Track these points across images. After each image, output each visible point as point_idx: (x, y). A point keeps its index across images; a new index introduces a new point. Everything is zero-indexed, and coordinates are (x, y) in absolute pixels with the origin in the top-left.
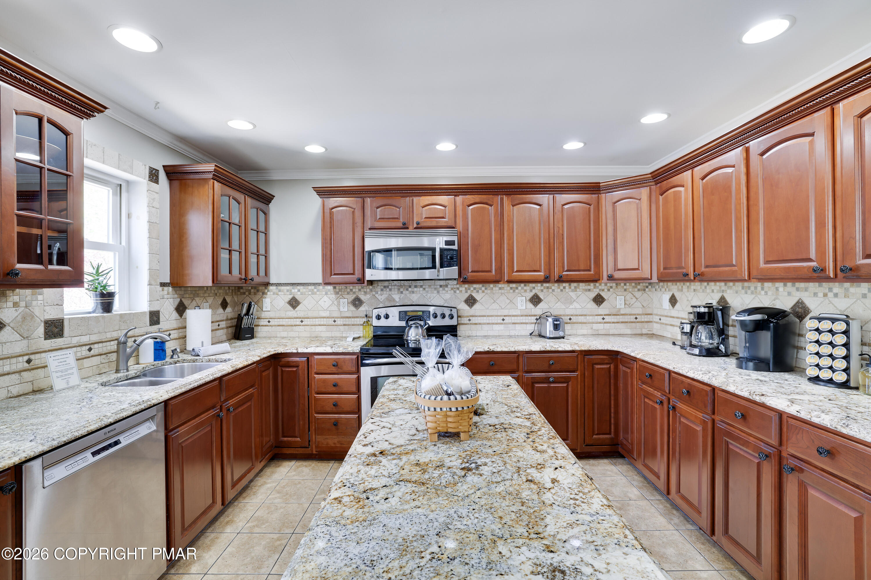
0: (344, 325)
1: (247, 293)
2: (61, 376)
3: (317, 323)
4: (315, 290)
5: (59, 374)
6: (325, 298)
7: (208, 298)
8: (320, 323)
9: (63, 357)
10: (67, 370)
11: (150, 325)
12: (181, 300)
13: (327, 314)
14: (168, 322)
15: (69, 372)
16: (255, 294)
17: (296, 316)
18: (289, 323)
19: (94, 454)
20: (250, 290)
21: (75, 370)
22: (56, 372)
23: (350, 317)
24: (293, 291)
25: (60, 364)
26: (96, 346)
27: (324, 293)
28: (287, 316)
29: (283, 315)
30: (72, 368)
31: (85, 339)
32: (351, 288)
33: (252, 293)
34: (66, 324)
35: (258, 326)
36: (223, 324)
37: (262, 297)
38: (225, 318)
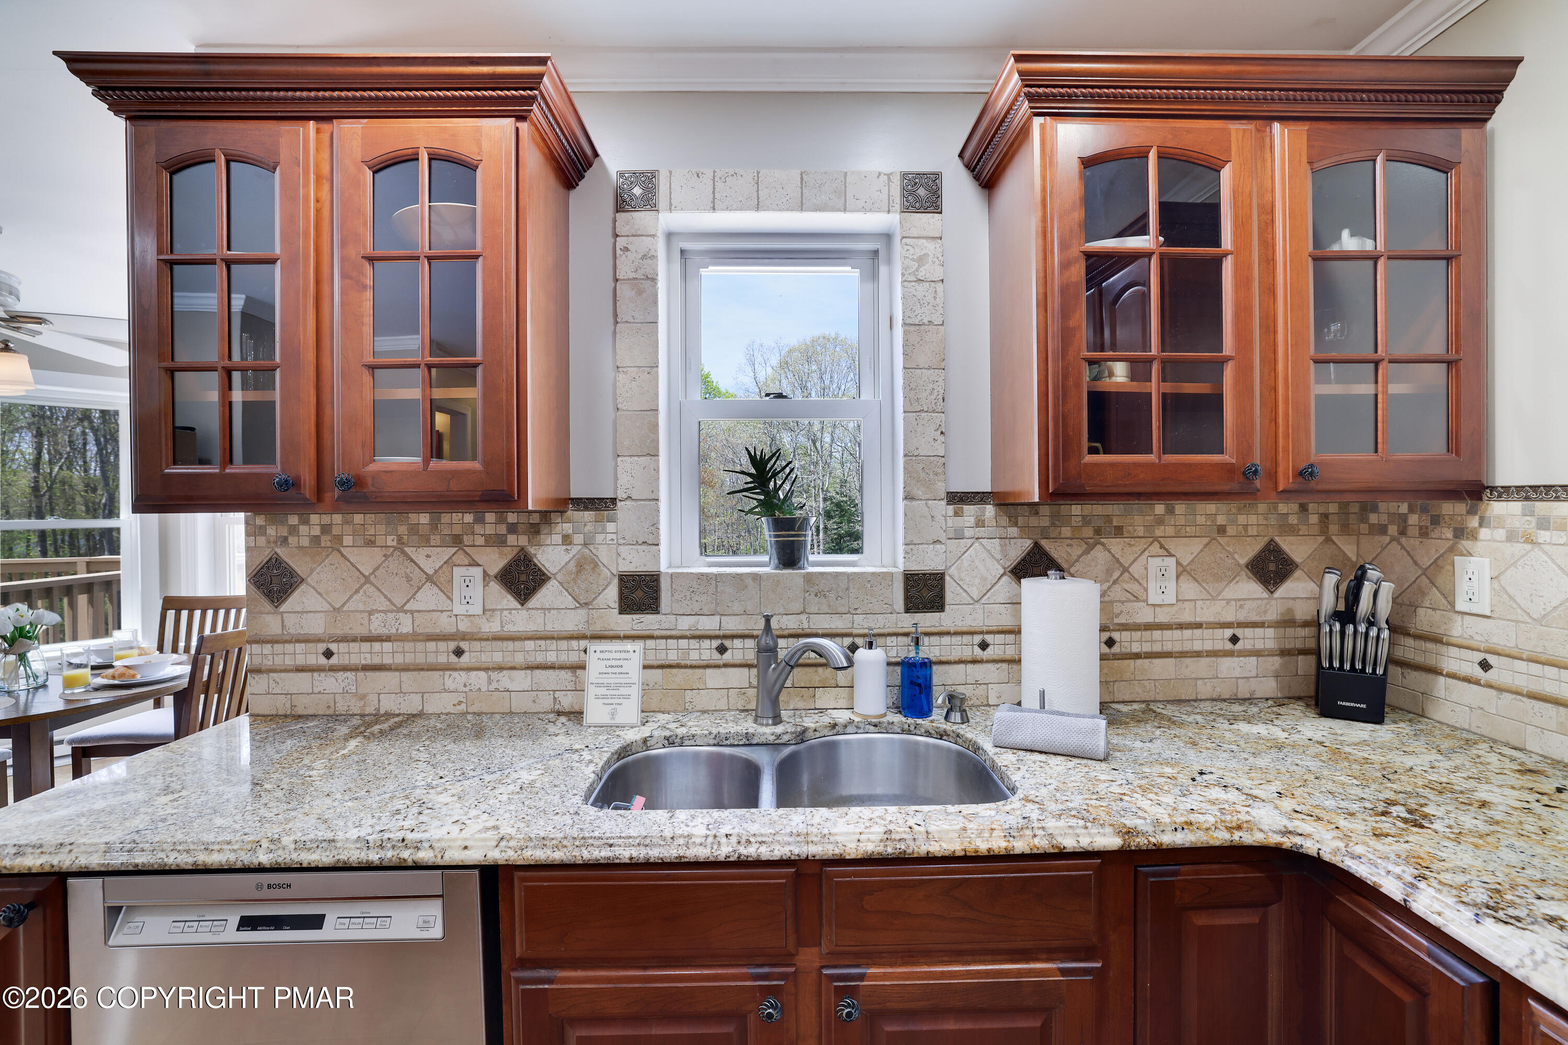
1: (1393, 530)
2: (605, 697)
5: (603, 691)
7: (1171, 545)
9: (618, 656)
10: (618, 686)
11: (907, 610)
12: (1036, 545)
14: (977, 606)
15: (623, 691)
16: (1424, 533)
20: (1403, 518)
21: (635, 692)
22: (598, 685)
25: (610, 670)
26: (737, 643)
30: (629, 685)
31: (709, 624)
33: (1413, 531)
34: (664, 585)
35: (1435, 671)
36: (1267, 639)
37: (1452, 550)
38: (1272, 615)
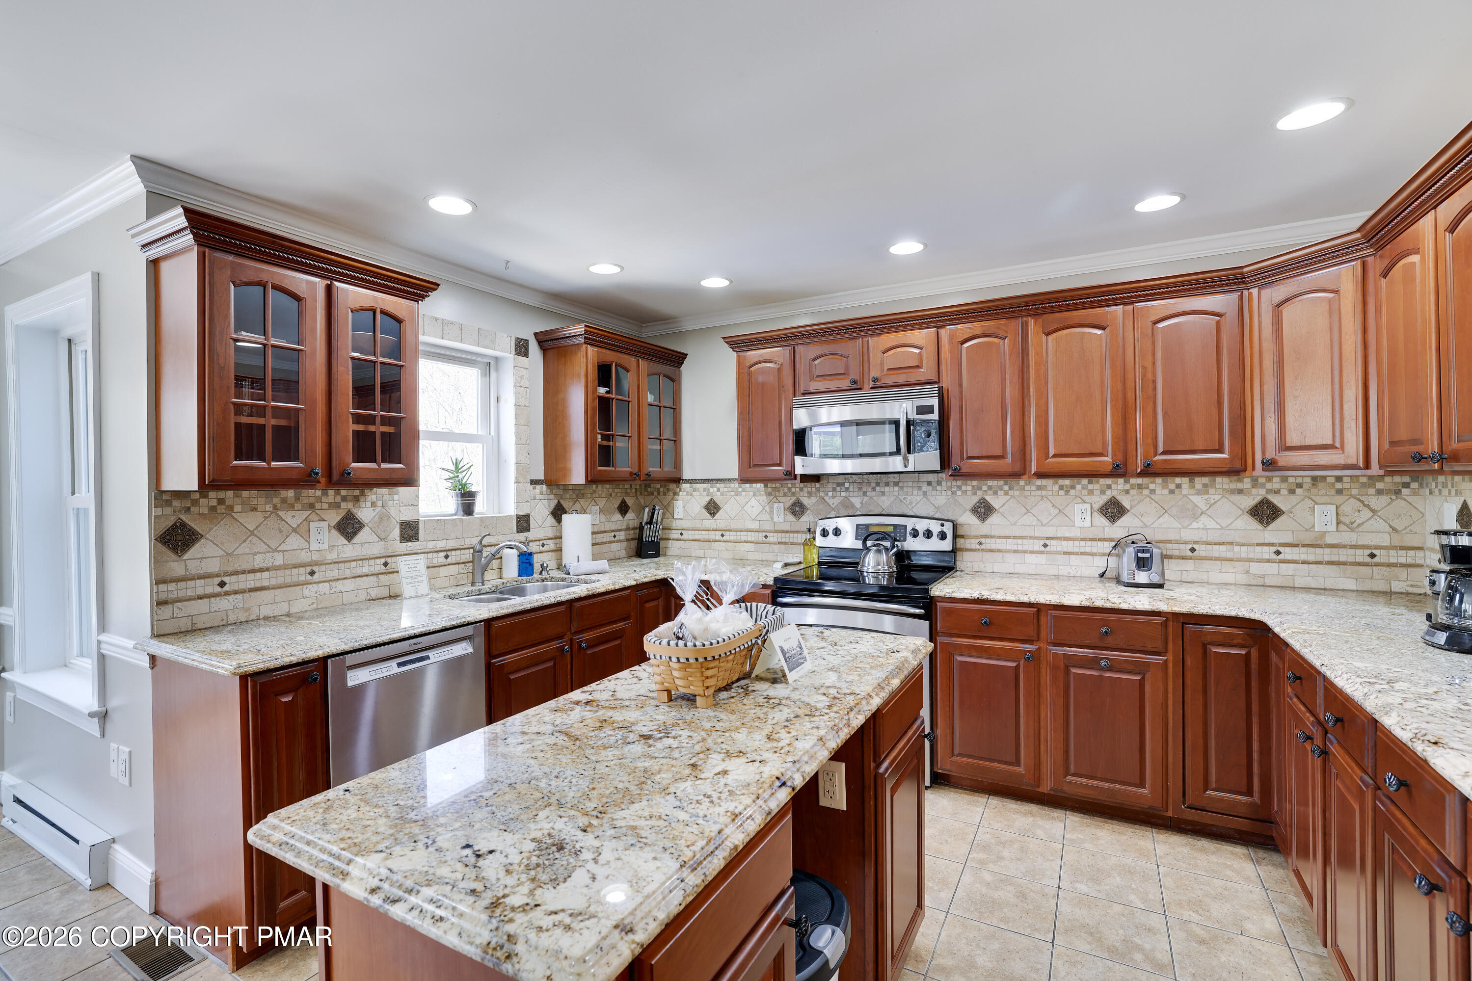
0: (780, 543)
1: (655, 493)
2: (411, 583)
3: (742, 539)
4: (740, 489)
5: (409, 580)
6: (754, 502)
7: (597, 500)
8: (746, 539)
9: (413, 562)
10: (417, 577)
11: (518, 532)
12: (559, 502)
13: (754, 525)
14: (541, 529)
15: (419, 579)
16: (665, 494)
17: (715, 527)
18: (707, 538)
19: (400, 665)
20: (659, 489)
21: (425, 578)
22: (407, 578)
23: (787, 532)
24: (711, 490)
25: (411, 570)
26: (453, 553)
27: (751, 494)
28: (703, 527)
29: (699, 526)
30: (422, 576)
31: (443, 545)
32: (789, 486)
33: (661, 494)
34: (421, 526)
35: (668, 539)
36: (621, 535)
37: (672, 499)
38: (624, 527)
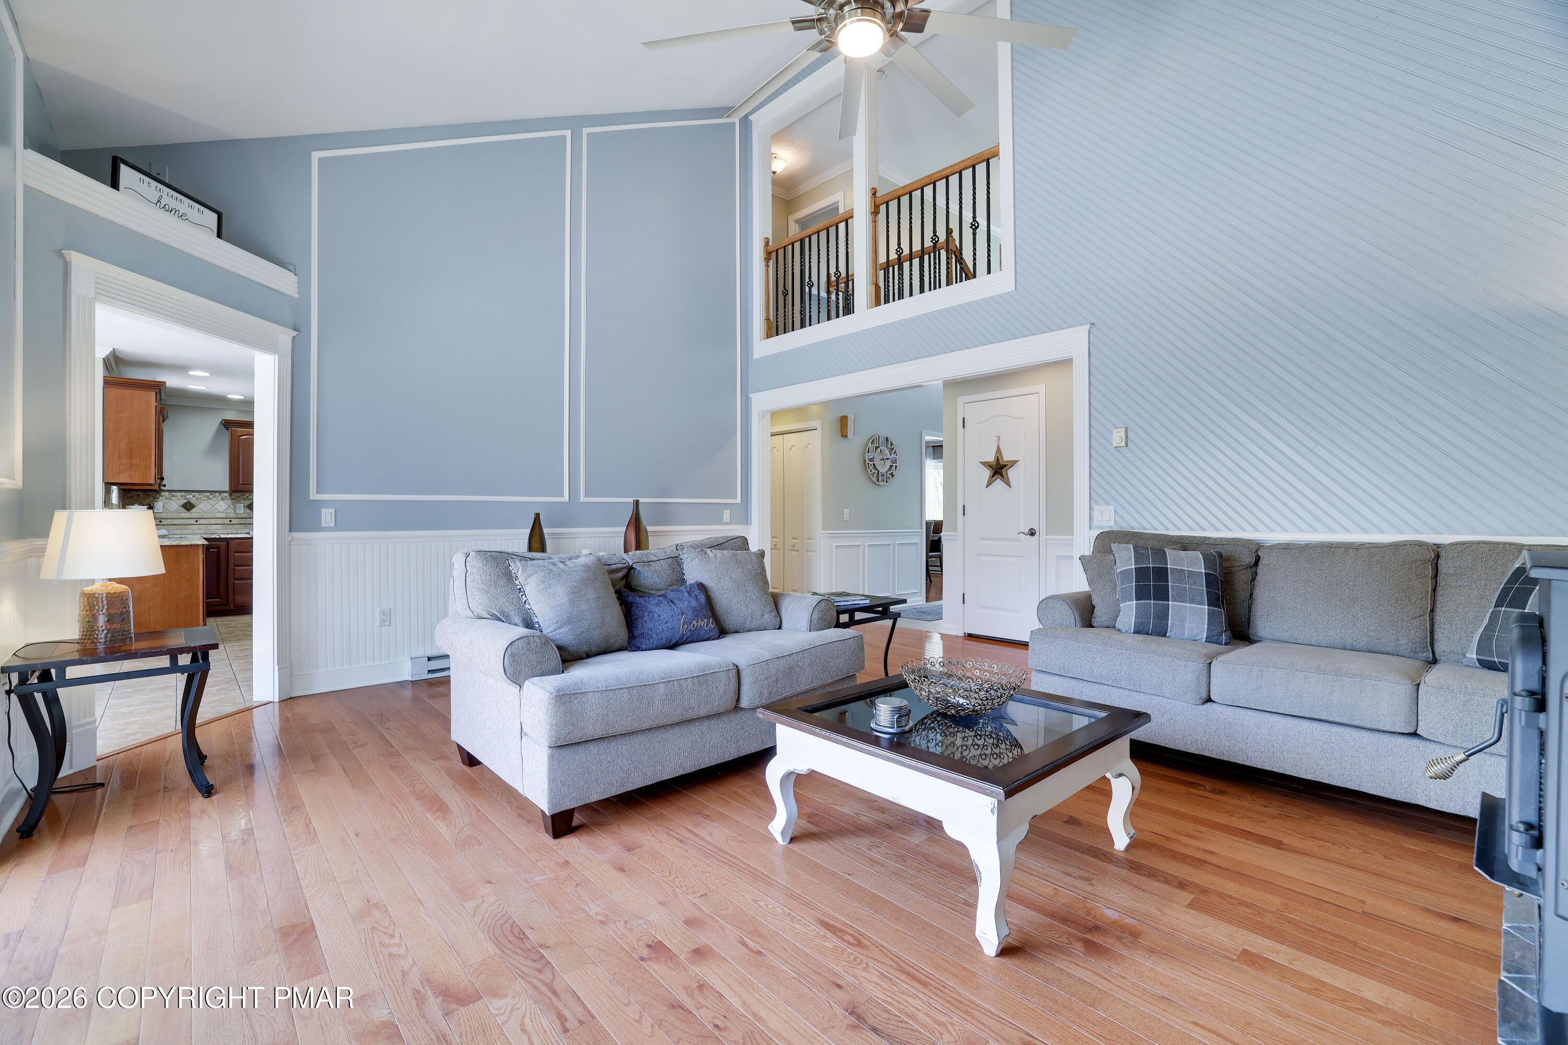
0: (240, 524)
3: (213, 522)
4: (211, 496)
6: (221, 503)
8: (215, 522)
13: (223, 515)
17: (191, 516)
18: (183, 523)
23: (246, 518)
24: (188, 496)
27: (220, 499)
28: (181, 517)
29: (177, 516)
32: (247, 495)
